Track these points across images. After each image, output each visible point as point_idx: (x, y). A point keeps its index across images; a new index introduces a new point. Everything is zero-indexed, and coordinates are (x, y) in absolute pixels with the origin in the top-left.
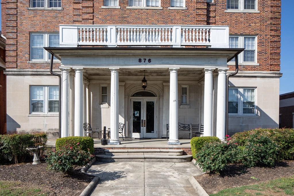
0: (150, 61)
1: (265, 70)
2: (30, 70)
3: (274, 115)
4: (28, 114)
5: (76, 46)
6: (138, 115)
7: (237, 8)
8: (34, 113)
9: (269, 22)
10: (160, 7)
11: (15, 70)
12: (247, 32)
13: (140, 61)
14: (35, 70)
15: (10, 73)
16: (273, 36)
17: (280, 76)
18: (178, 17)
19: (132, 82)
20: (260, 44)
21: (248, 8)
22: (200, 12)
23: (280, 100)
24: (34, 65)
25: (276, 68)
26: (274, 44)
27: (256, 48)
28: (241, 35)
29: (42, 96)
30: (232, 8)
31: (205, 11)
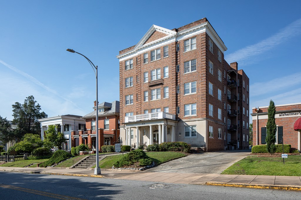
0: (145, 124)
1: (200, 117)
5: (128, 122)
7: (189, 93)
9: (201, 97)
10: (160, 99)
15: (121, 127)
21: (193, 92)
22: (173, 98)
27: (196, 108)
28: (190, 104)
30: (187, 93)
31: (175, 97)
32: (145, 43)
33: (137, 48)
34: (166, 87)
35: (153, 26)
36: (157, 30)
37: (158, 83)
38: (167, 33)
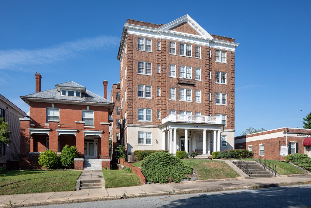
1: (229, 129)
2: (139, 125)
3: (233, 145)
4: (137, 145)
5: (176, 122)
6: (183, 146)
7: (219, 103)
8: (139, 144)
9: (230, 110)
10: (191, 101)
11: (132, 124)
12: (223, 113)
13: (195, 127)
14: (141, 125)
15: (130, 126)
16: (232, 115)
17: (234, 131)
18: (198, 106)
19: (181, 132)
20: (228, 118)
21: (223, 103)
22: (206, 104)
23: (235, 139)
24: (140, 123)
25: (233, 128)
26: (232, 119)
27: (226, 119)
28: (221, 114)
29: (144, 136)
30: (217, 103)
31: (208, 104)
32: (172, 29)
33: (163, 29)
34: (198, 90)
35: (187, 16)
36: (188, 22)
37: (189, 83)
38: (200, 33)
